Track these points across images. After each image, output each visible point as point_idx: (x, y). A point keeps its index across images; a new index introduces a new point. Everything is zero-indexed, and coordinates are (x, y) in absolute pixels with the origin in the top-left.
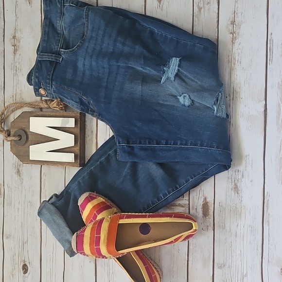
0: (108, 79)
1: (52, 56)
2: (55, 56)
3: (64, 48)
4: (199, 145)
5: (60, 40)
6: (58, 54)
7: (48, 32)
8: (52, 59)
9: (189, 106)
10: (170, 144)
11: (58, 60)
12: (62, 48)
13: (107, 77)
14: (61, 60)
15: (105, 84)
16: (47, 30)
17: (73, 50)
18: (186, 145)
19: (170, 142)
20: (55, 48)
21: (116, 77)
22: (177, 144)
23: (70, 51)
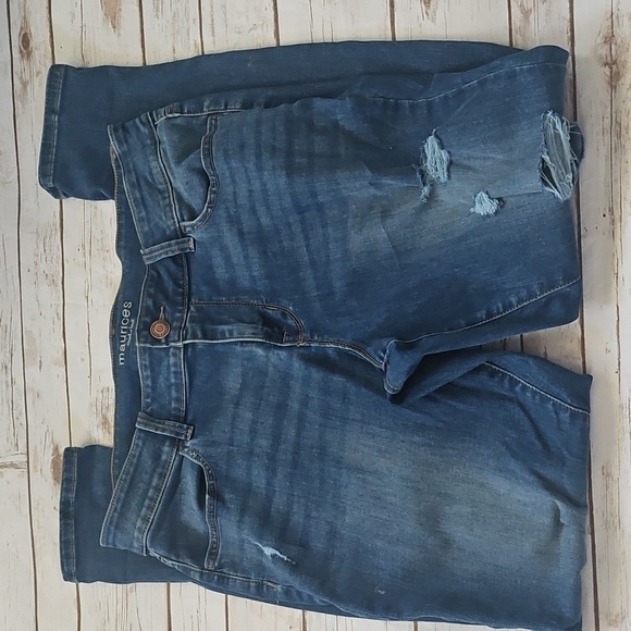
0: (308, 246)
1: (170, 245)
2: (177, 243)
3: (185, 218)
4: (561, 283)
5: (170, 205)
6: (181, 235)
7: (143, 198)
8: (173, 252)
9: (497, 213)
10: (499, 313)
11: (186, 249)
12: (183, 220)
13: (303, 243)
14: (192, 246)
15: (306, 258)
16: (138, 195)
17: (205, 216)
18: (530, 297)
19: (495, 308)
20: (169, 227)
21: (324, 235)
22: (511, 306)
23: (200, 221)
